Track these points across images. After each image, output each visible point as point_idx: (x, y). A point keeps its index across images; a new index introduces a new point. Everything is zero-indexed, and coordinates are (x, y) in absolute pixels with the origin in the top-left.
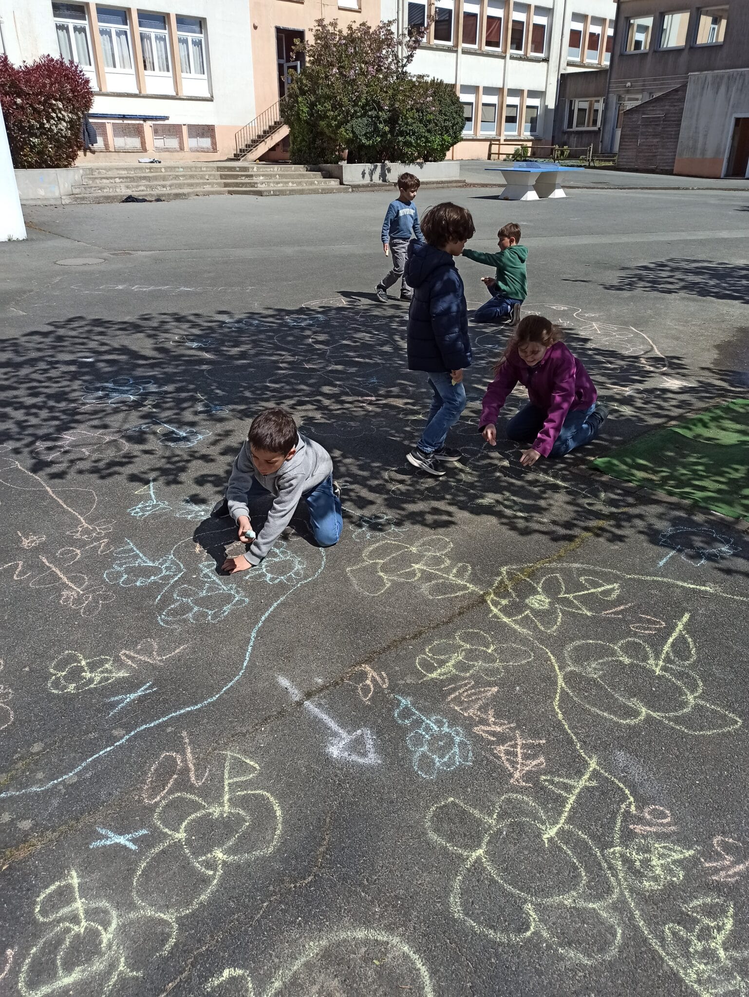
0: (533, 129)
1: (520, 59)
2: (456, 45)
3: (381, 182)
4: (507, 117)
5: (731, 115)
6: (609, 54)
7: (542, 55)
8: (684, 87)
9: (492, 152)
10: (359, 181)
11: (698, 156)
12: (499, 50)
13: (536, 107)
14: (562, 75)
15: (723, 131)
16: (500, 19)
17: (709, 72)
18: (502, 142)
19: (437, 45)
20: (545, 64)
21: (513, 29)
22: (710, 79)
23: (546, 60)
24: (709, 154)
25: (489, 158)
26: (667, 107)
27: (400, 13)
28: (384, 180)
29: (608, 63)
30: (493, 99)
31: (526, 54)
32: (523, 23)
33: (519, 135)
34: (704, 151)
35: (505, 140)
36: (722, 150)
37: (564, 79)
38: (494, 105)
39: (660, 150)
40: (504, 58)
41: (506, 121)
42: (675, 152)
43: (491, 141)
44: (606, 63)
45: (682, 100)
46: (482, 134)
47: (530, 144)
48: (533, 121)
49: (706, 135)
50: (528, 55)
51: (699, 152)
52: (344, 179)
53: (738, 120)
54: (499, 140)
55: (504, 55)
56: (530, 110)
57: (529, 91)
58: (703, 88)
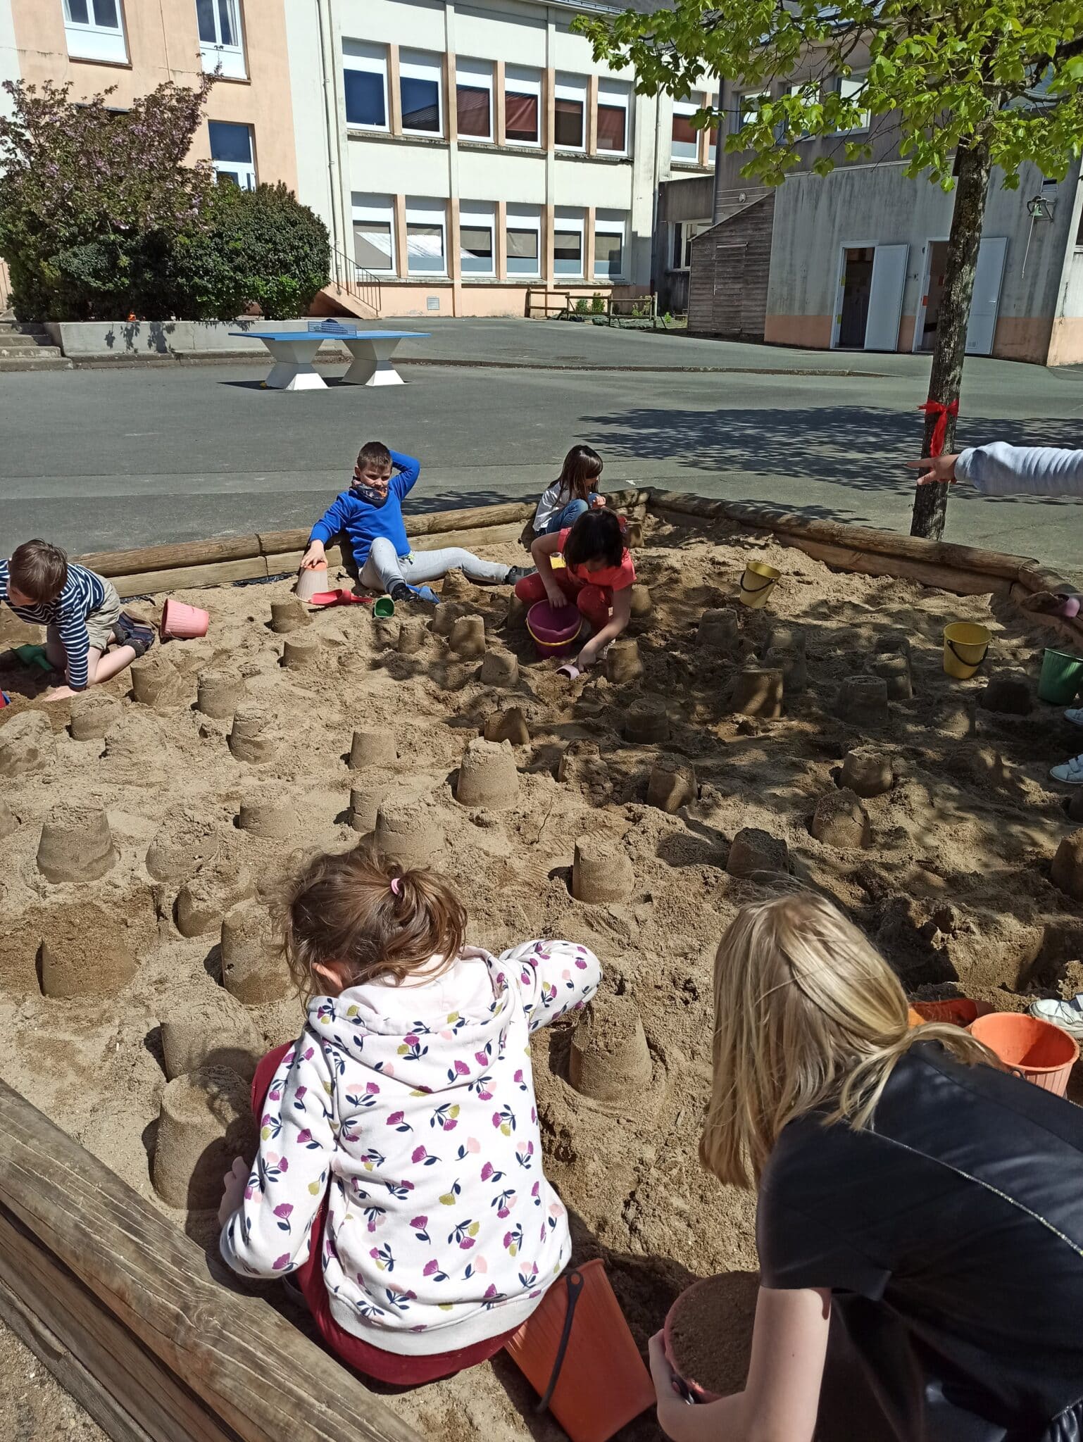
0: (614, 269)
1: (576, 158)
2: (447, 137)
3: (152, 351)
4: (556, 250)
5: (838, 243)
6: (714, 148)
7: (624, 154)
8: (772, 196)
9: (532, 304)
10: (101, 349)
11: (797, 312)
12: (537, 145)
13: (619, 235)
14: (661, 184)
15: (829, 270)
16: (534, 97)
17: (804, 173)
18: (551, 289)
19: (406, 136)
20: (627, 168)
21: (557, 113)
22: (805, 185)
23: (629, 161)
24: (812, 310)
25: (527, 314)
26: (750, 232)
27: (330, 86)
28: (161, 349)
29: (713, 162)
30: (533, 223)
31: (588, 153)
32: (581, 103)
33: (586, 278)
34: (804, 304)
35: (556, 287)
36: (829, 303)
37: (664, 192)
38: (535, 232)
39: (744, 302)
40: (545, 157)
41: (556, 257)
42: (764, 305)
43: (530, 288)
44: (710, 162)
45: (769, 219)
46: (508, 277)
47: (607, 293)
48: (615, 257)
49: (805, 278)
50: (592, 153)
51: (797, 304)
52: (66, 347)
53: (849, 252)
54: (545, 287)
55: (543, 152)
56: (600, 238)
57: (598, 209)
58: (797, 200)
